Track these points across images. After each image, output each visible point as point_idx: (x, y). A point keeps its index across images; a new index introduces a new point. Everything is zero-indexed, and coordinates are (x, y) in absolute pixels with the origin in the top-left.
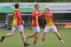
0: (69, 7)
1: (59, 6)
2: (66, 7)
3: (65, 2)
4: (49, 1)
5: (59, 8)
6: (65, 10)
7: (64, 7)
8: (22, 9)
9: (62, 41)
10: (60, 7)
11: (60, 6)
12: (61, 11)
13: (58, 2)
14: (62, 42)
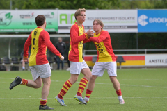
0: (131, 20)
1: (110, 16)
2: (125, 18)
3: (124, 8)
4: (88, 6)
5: (111, 21)
6: (124, 27)
7: (120, 18)
8: (27, 24)
9: (121, 97)
10: (111, 18)
11: (113, 16)
12: (114, 28)
13: (108, 9)
14: (120, 100)
